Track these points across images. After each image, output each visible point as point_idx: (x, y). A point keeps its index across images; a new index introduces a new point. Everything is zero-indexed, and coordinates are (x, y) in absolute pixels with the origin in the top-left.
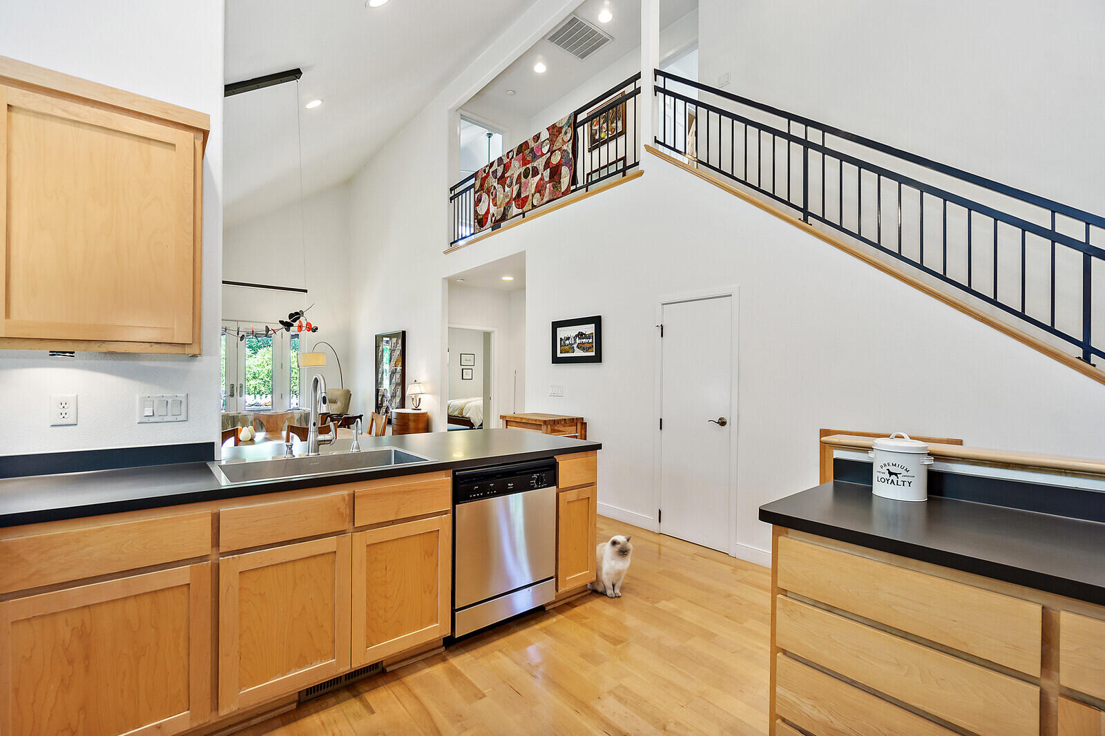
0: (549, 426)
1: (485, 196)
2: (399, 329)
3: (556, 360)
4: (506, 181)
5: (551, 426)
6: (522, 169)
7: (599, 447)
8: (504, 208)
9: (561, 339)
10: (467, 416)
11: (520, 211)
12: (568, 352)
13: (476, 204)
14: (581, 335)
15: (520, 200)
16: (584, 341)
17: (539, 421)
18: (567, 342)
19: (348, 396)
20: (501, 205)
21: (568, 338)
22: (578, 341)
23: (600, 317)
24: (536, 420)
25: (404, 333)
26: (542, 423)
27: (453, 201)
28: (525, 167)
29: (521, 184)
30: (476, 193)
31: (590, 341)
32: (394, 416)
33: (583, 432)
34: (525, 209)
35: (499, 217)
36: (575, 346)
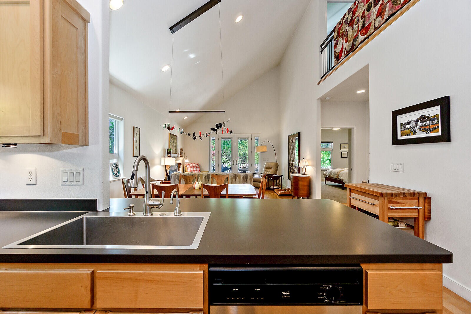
0: (386, 199)
1: (340, 39)
2: (296, 132)
3: (396, 142)
4: (354, 21)
5: (388, 198)
6: (366, 6)
7: (448, 258)
8: (353, 40)
9: (402, 125)
10: (341, 178)
11: (365, 37)
12: (409, 135)
13: (335, 47)
14: (423, 118)
15: (365, 29)
16: (427, 123)
17: (376, 192)
18: (408, 126)
19: (277, 166)
20: (351, 40)
21: (409, 123)
22: (420, 124)
23: (449, 97)
24: (373, 192)
25: (299, 133)
26: (378, 195)
27: (322, 52)
28: (367, 4)
29: (365, 17)
30: (335, 40)
31: (436, 122)
32: (292, 178)
33: (426, 206)
34: (368, 34)
35: (350, 48)
36: (417, 129)
